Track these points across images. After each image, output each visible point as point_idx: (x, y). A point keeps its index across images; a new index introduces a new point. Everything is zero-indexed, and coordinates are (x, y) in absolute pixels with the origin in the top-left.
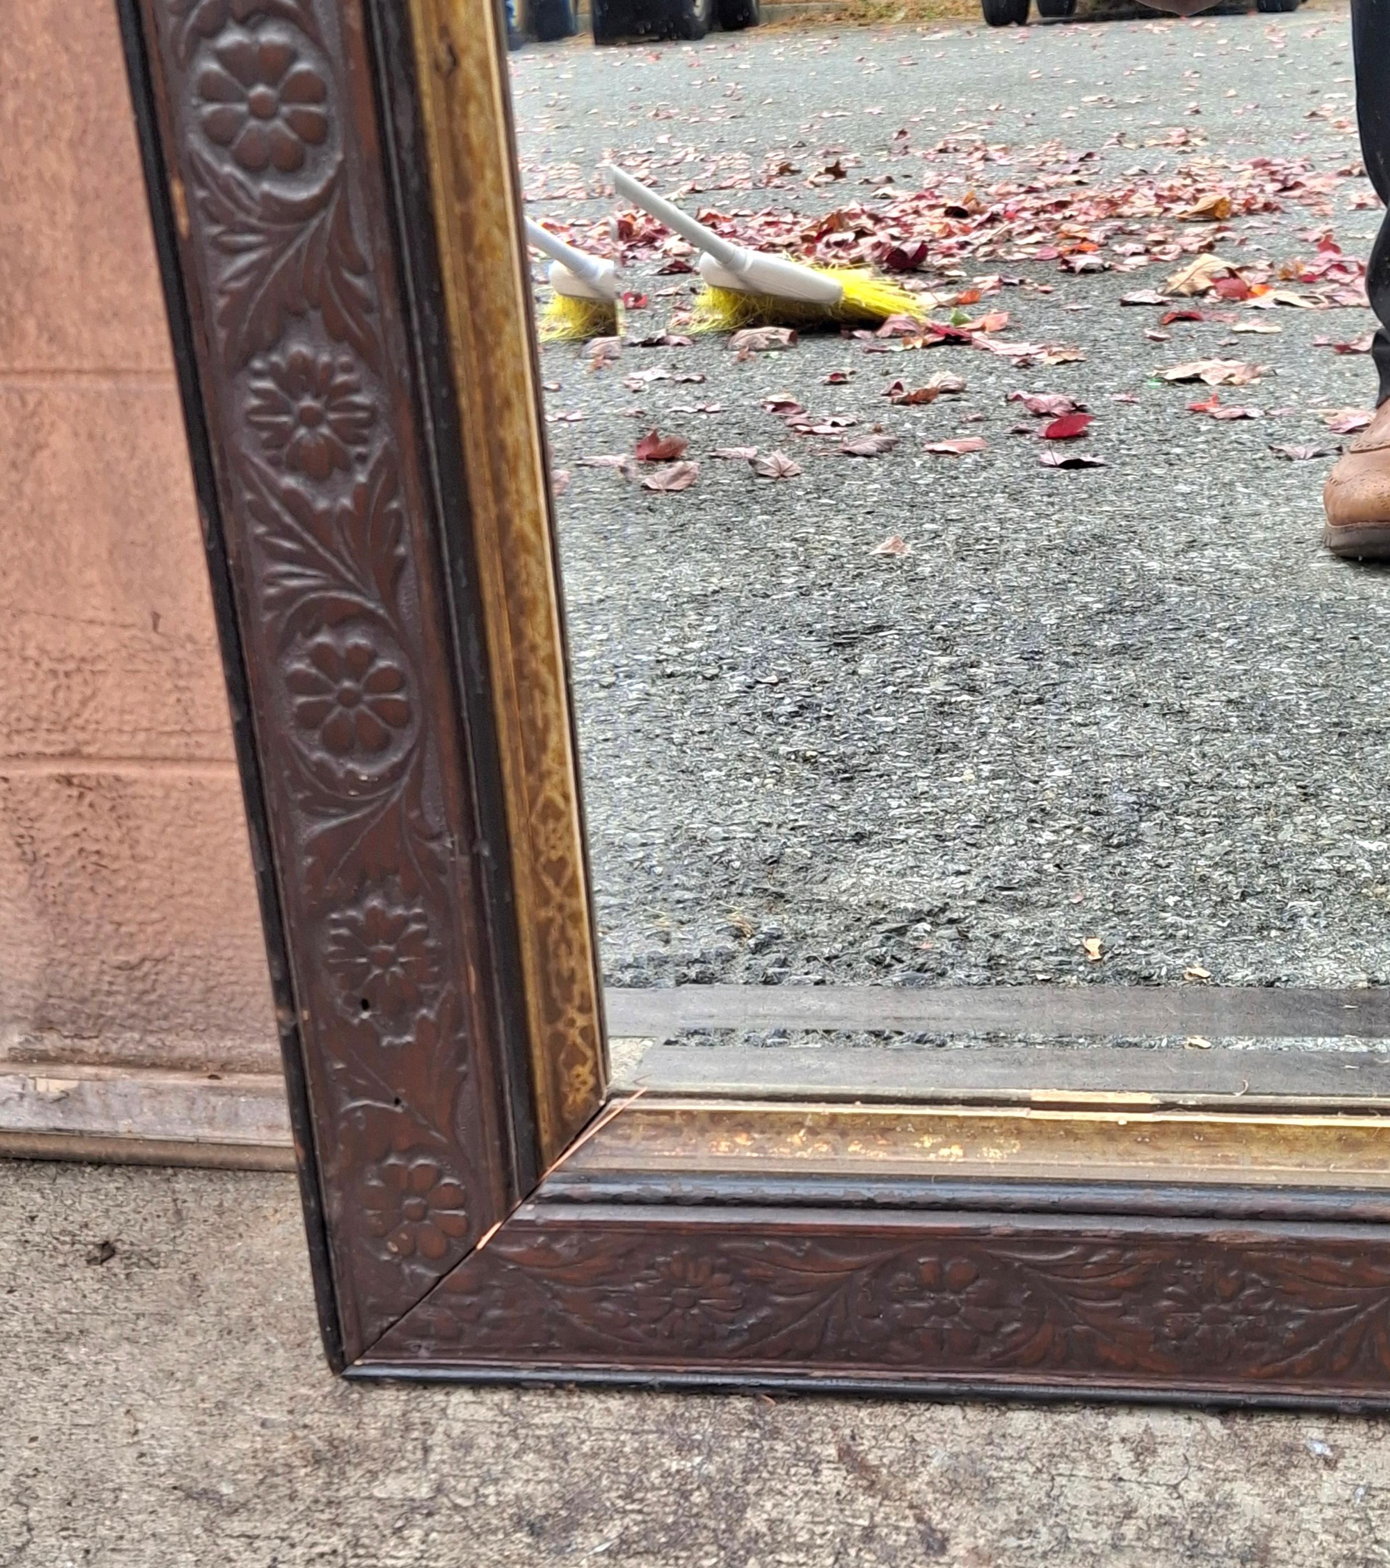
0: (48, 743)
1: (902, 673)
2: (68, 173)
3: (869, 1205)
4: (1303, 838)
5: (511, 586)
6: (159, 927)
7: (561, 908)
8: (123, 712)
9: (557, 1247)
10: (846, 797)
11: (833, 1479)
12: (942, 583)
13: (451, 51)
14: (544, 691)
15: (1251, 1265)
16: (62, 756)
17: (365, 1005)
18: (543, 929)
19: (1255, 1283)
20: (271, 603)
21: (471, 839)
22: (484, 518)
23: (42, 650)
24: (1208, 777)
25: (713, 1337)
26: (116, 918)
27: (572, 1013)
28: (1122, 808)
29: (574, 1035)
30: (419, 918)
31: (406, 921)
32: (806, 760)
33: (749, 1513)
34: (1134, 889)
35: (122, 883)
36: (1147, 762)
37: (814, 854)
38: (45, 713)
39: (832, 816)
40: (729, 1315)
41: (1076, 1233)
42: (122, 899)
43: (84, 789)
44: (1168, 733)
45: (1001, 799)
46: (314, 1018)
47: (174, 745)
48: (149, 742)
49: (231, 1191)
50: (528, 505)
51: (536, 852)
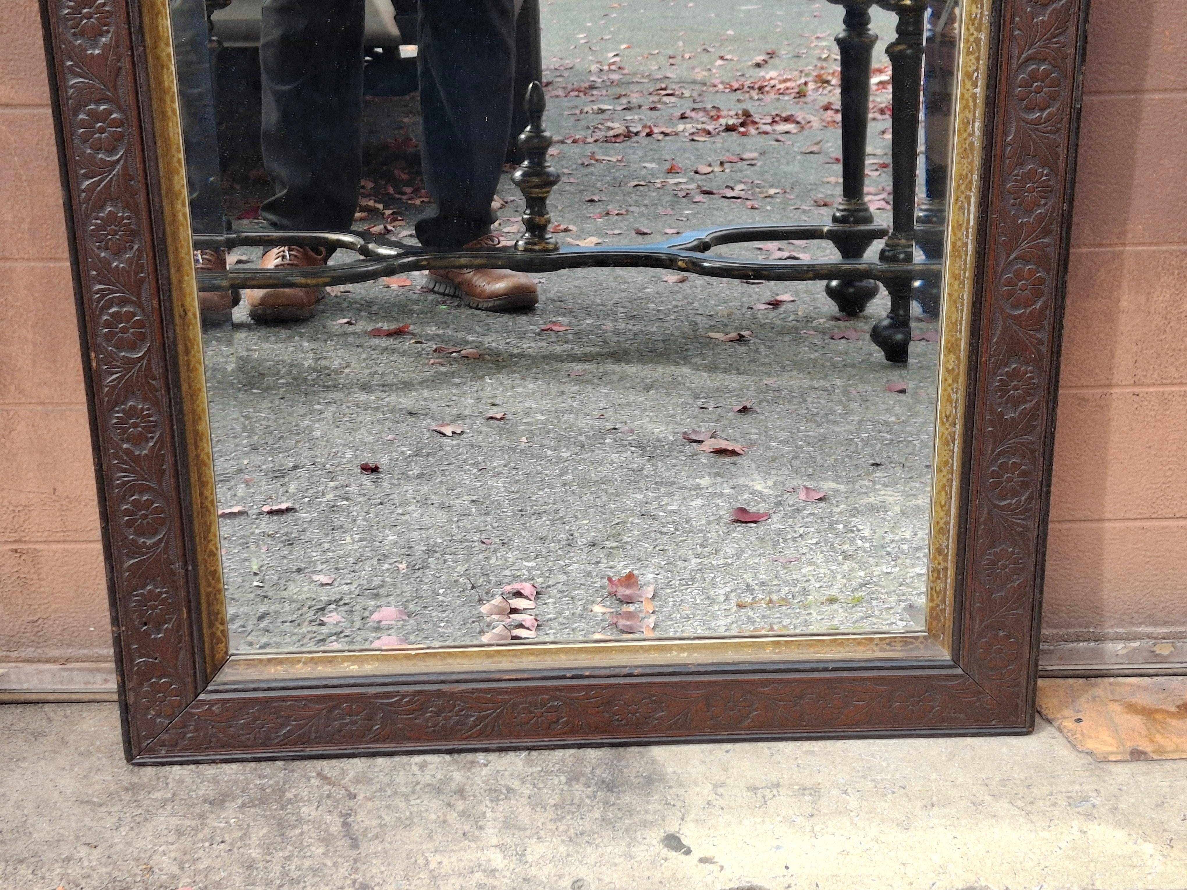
0: (9, 537)
1: (312, 491)
2: (30, 336)
3: (326, 687)
4: (499, 562)
5: (200, 477)
6: (45, 606)
7: (214, 587)
8: (39, 525)
9: (214, 708)
10: (291, 552)
11: (315, 782)
12: (327, 441)
13: (184, 310)
14: (210, 512)
15: (458, 699)
16: (15, 541)
17: (145, 624)
18: (208, 595)
19: (459, 705)
20: (118, 486)
21: (186, 564)
22: (192, 455)
23: (10, 503)
24: (460, 537)
25: (270, 739)
26: (30, 603)
27: (218, 625)
28: (421, 552)
29: (219, 633)
30: (166, 592)
31: (161, 593)
32: (269, 536)
33: (287, 793)
34: (425, 587)
35: (33, 589)
36: (432, 531)
37: (279, 579)
38: (9, 526)
39: (285, 561)
40: (275, 730)
41: (398, 692)
42: (33, 596)
43: (22, 553)
44: (442, 517)
45: (364, 551)
46: (127, 630)
47: (59, 536)
48: (50, 536)
49: (68, 710)
50: (206, 450)
51: (207, 569)
